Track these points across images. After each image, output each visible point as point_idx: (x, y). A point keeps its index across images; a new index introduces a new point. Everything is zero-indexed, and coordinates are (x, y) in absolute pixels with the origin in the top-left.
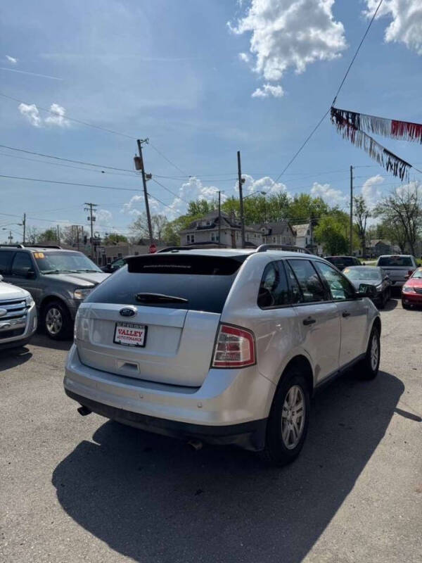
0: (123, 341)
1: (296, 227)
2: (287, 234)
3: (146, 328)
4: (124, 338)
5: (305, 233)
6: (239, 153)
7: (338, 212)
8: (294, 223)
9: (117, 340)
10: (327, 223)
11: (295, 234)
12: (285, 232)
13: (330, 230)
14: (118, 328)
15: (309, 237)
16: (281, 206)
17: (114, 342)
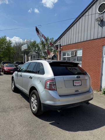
3: (81, 81)
14: (74, 82)
17: (74, 86)
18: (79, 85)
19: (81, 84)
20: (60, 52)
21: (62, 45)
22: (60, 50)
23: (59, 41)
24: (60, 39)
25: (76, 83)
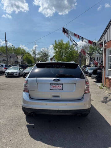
0: (54, 89)
1: (18, 56)
2: (16, 58)
3: (63, 84)
4: (54, 88)
5: (21, 58)
6: (5, 33)
7: (29, 53)
8: (17, 55)
9: (51, 89)
10: (26, 56)
11: (18, 58)
12: (15, 57)
13: (27, 58)
14: (51, 85)
15: (22, 59)
16: (13, 50)
17: (50, 90)
18: (59, 89)
19: (62, 89)
20: (105, 49)
21: (107, 41)
22: (105, 48)
23: (104, 36)
24: (105, 34)
25: (54, 86)
